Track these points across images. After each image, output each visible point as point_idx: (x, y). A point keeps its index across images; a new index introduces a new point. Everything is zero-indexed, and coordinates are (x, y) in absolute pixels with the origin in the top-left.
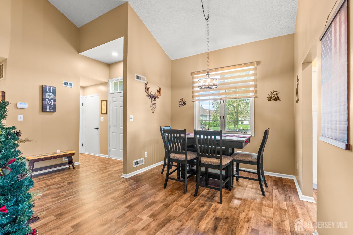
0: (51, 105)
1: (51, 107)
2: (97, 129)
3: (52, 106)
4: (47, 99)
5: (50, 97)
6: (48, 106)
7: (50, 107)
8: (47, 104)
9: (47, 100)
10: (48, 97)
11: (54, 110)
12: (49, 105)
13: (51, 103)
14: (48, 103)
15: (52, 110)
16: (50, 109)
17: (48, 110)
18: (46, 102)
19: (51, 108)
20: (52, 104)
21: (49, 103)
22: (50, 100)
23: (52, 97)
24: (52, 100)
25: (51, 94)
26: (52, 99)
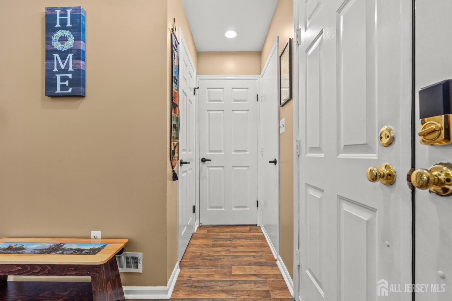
0: (66, 71)
1: (67, 78)
2: (275, 162)
3: (70, 76)
4: (56, 51)
5: (64, 43)
6: (59, 77)
7: (63, 79)
8: (56, 69)
9: (56, 56)
10: (57, 46)
11: (75, 88)
12: (60, 71)
13: (67, 65)
14: (58, 64)
15: (70, 91)
16: (63, 87)
17: (59, 90)
18: (54, 64)
19: (67, 83)
20: (71, 69)
21: (63, 67)
22: (64, 55)
23: (70, 43)
24: (70, 56)
25: (67, 33)
26: (69, 51)
